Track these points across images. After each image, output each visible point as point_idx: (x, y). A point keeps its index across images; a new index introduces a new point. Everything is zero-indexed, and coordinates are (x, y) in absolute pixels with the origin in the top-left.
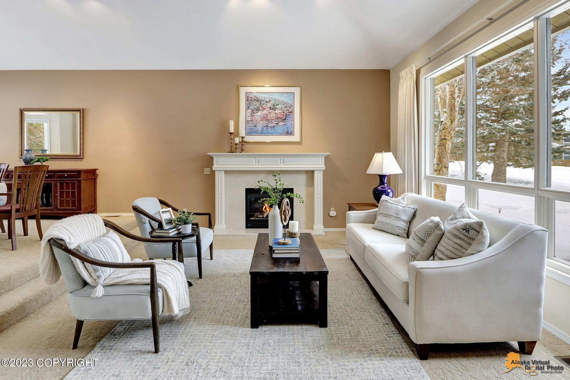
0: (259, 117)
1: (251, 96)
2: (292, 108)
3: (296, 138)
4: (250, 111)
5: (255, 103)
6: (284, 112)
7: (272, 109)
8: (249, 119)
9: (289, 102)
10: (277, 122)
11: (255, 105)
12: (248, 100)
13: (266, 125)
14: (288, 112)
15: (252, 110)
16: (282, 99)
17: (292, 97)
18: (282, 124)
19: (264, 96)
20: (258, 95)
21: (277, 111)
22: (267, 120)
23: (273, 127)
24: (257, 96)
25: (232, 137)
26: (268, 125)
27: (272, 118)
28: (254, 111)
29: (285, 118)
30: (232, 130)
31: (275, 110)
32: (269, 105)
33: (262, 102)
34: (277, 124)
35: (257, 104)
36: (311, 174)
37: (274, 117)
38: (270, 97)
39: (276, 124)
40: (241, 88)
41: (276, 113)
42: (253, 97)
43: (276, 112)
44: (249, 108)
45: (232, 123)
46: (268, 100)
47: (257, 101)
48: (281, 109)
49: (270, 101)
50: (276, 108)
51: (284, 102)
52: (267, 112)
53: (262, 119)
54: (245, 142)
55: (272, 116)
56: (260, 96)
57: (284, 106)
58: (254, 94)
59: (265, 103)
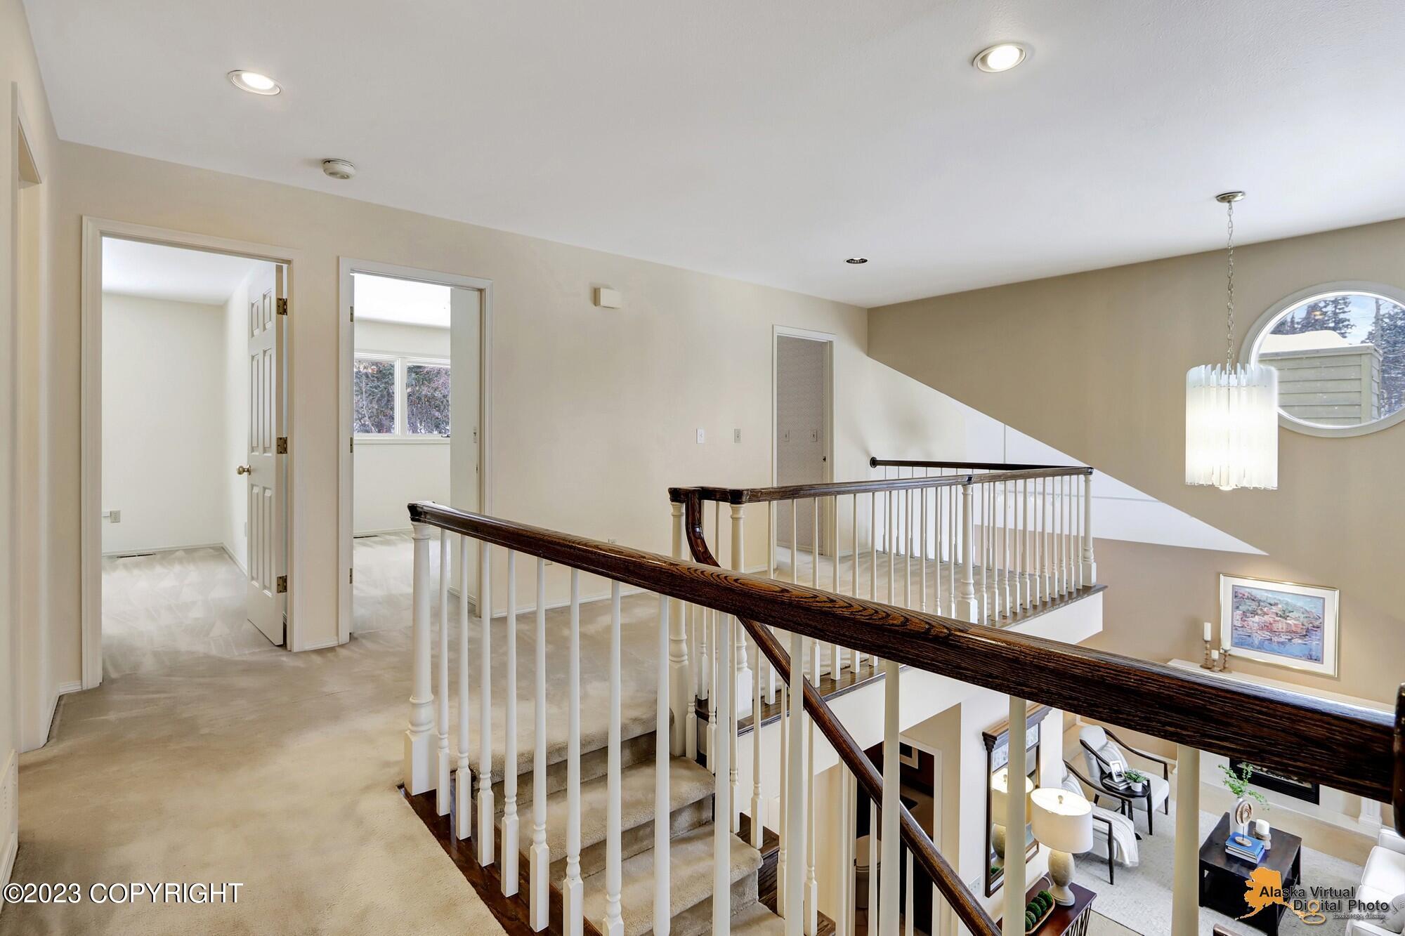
0: (1256, 625)
1: (1242, 591)
2: (1321, 620)
3: (1328, 668)
4: (1239, 612)
5: (1248, 602)
6: (1303, 625)
7: (1281, 616)
8: (1238, 624)
9: (1313, 611)
10: (1290, 638)
11: (1250, 606)
12: (1236, 597)
13: (1269, 637)
14: (1311, 625)
15: (1244, 612)
16: (1299, 604)
17: (1318, 604)
18: (1300, 641)
19: (1266, 594)
20: (1254, 592)
21: (1290, 620)
22: (1272, 631)
23: (1282, 643)
24: (1253, 594)
25: (1208, 646)
26: (1271, 639)
27: (1280, 630)
28: (1248, 614)
29: (1304, 633)
30: (1208, 636)
31: (1286, 619)
32: (1275, 609)
33: (1262, 604)
34: (1290, 640)
35: (1254, 605)
37: (1284, 628)
38: (1277, 597)
39: (1287, 640)
40: (1223, 577)
41: (1288, 624)
42: (1246, 594)
43: (1288, 622)
44: (1237, 608)
45: (1207, 626)
46: (1272, 602)
47: (1253, 600)
48: (1296, 619)
49: (1276, 604)
50: (1288, 616)
51: (1303, 610)
52: (1271, 620)
53: (1262, 629)
54: (1229, 655)
55: (1280, 627)
56: (1259, 595)
57: (1305, 615)
58: (1247, 590)
59: (1268, 605)
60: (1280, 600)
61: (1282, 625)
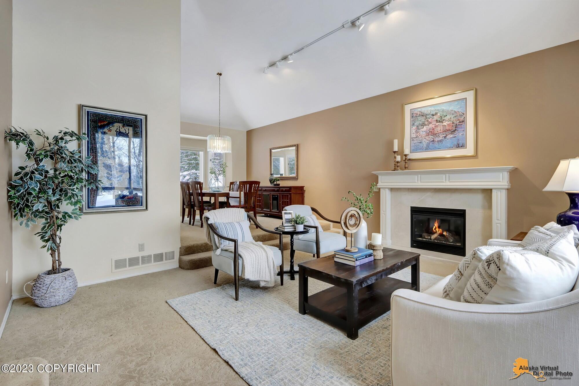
0: (424, 133)
1: (416, 112)
2: (464, 116)
3: (469, 150)
4: (415, 127)
5: (420, 118)
6: (453, 123)
7: (439, 122)
8: (414, 136)
9: (459, 110)
10: (445, 135)
11: (420, 121)
12: (412, 117)
13: (433, 139)
14: (458, 121)
15: (417, 126)
16: (451, 109)
17: (463, 104)
18: (452, 136)
19: (430, 109)
21: (445, 122)
22: (434, 134)
24: (423, 111)
25: (396, 155)
26: (434, 140)
27: (439, 132)
28: (419, 127)
29: (454, 129)
30: (396, 149)
31: (442, 123)
32: (435, 118)
33: (428, 116)
34: (445, 137)
35: (423, 119)
36: (488, 192)
37: (442, 130)
38: (437, 108)
39: (443, 138)
40: (406, 105)
41: (444, 126)
42: (418, 113)
43: (444, 124)
44: (414, 124)
45: (396, 142)
46: (434, 113)
47: (422, 116)
48: (449, 120)
49: (436, 114)
50: (444, 120)
51: (453, 112)
52: (433, 126)
53: (428, 135)
54: (409, 159)
55: (439, 129)
56: (425, 111)
57: (454, 116)
58: (419, 110)
59: (432, 116)
60: (438, 110)
61: (440, 128)
